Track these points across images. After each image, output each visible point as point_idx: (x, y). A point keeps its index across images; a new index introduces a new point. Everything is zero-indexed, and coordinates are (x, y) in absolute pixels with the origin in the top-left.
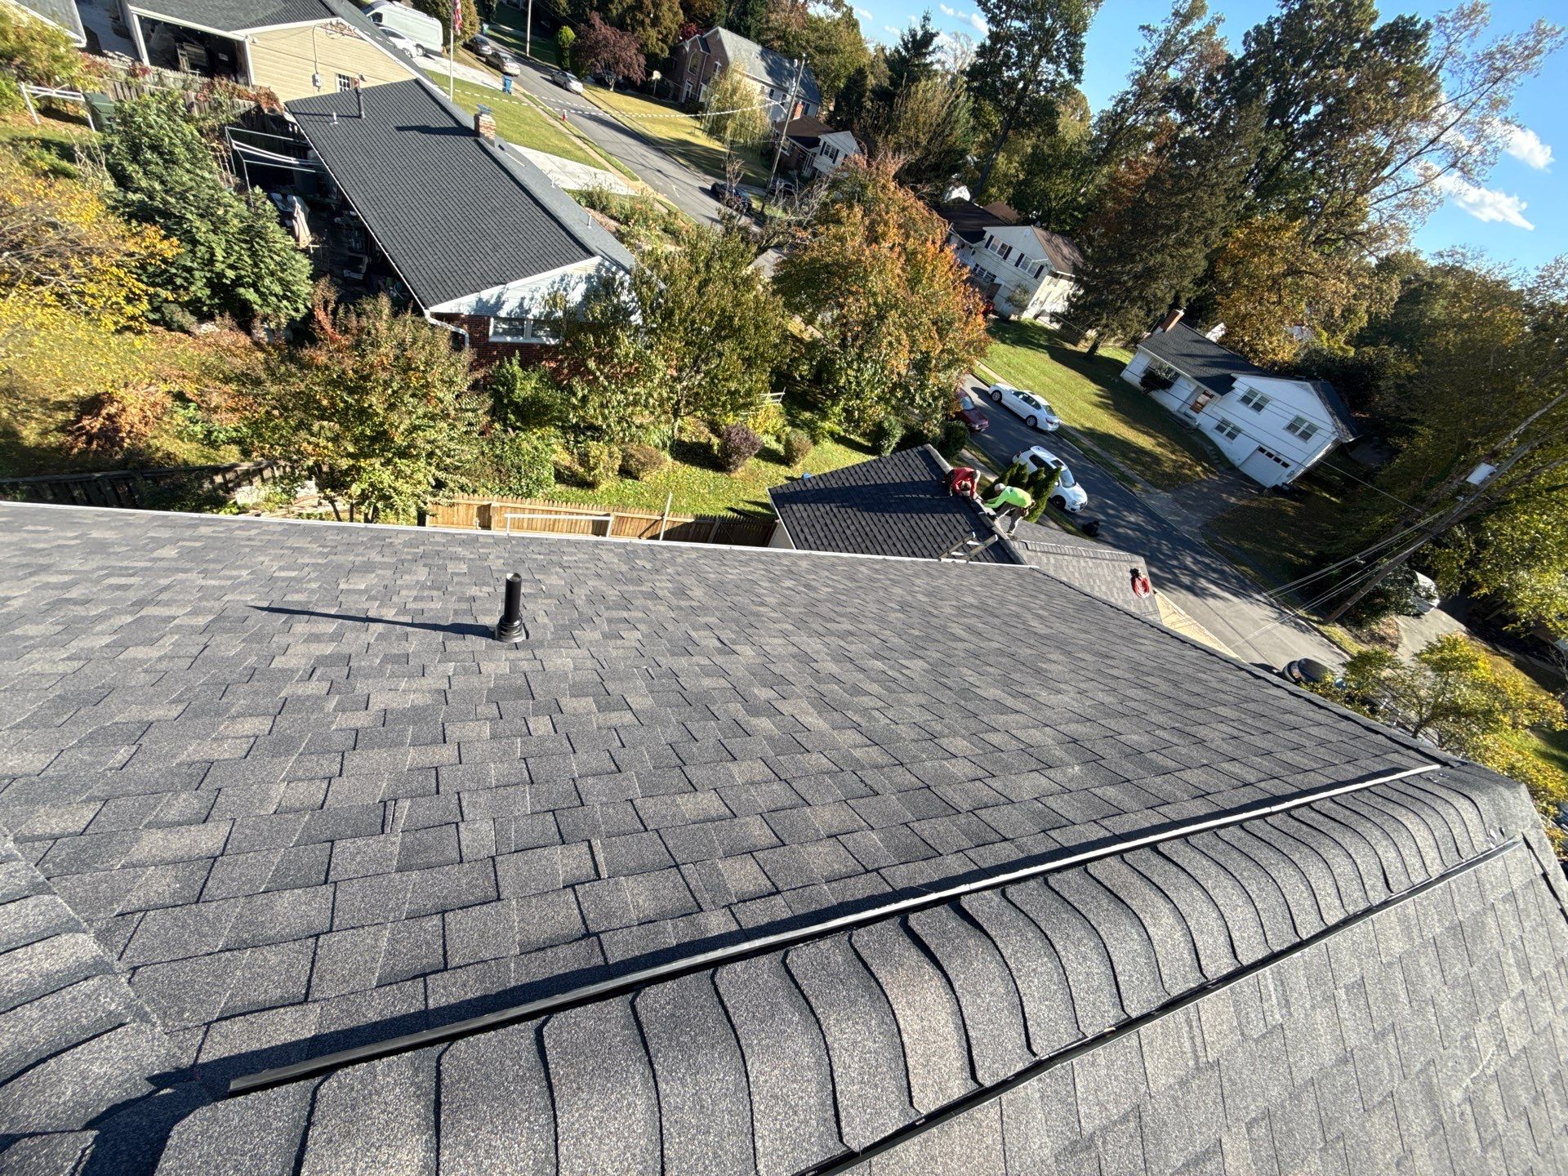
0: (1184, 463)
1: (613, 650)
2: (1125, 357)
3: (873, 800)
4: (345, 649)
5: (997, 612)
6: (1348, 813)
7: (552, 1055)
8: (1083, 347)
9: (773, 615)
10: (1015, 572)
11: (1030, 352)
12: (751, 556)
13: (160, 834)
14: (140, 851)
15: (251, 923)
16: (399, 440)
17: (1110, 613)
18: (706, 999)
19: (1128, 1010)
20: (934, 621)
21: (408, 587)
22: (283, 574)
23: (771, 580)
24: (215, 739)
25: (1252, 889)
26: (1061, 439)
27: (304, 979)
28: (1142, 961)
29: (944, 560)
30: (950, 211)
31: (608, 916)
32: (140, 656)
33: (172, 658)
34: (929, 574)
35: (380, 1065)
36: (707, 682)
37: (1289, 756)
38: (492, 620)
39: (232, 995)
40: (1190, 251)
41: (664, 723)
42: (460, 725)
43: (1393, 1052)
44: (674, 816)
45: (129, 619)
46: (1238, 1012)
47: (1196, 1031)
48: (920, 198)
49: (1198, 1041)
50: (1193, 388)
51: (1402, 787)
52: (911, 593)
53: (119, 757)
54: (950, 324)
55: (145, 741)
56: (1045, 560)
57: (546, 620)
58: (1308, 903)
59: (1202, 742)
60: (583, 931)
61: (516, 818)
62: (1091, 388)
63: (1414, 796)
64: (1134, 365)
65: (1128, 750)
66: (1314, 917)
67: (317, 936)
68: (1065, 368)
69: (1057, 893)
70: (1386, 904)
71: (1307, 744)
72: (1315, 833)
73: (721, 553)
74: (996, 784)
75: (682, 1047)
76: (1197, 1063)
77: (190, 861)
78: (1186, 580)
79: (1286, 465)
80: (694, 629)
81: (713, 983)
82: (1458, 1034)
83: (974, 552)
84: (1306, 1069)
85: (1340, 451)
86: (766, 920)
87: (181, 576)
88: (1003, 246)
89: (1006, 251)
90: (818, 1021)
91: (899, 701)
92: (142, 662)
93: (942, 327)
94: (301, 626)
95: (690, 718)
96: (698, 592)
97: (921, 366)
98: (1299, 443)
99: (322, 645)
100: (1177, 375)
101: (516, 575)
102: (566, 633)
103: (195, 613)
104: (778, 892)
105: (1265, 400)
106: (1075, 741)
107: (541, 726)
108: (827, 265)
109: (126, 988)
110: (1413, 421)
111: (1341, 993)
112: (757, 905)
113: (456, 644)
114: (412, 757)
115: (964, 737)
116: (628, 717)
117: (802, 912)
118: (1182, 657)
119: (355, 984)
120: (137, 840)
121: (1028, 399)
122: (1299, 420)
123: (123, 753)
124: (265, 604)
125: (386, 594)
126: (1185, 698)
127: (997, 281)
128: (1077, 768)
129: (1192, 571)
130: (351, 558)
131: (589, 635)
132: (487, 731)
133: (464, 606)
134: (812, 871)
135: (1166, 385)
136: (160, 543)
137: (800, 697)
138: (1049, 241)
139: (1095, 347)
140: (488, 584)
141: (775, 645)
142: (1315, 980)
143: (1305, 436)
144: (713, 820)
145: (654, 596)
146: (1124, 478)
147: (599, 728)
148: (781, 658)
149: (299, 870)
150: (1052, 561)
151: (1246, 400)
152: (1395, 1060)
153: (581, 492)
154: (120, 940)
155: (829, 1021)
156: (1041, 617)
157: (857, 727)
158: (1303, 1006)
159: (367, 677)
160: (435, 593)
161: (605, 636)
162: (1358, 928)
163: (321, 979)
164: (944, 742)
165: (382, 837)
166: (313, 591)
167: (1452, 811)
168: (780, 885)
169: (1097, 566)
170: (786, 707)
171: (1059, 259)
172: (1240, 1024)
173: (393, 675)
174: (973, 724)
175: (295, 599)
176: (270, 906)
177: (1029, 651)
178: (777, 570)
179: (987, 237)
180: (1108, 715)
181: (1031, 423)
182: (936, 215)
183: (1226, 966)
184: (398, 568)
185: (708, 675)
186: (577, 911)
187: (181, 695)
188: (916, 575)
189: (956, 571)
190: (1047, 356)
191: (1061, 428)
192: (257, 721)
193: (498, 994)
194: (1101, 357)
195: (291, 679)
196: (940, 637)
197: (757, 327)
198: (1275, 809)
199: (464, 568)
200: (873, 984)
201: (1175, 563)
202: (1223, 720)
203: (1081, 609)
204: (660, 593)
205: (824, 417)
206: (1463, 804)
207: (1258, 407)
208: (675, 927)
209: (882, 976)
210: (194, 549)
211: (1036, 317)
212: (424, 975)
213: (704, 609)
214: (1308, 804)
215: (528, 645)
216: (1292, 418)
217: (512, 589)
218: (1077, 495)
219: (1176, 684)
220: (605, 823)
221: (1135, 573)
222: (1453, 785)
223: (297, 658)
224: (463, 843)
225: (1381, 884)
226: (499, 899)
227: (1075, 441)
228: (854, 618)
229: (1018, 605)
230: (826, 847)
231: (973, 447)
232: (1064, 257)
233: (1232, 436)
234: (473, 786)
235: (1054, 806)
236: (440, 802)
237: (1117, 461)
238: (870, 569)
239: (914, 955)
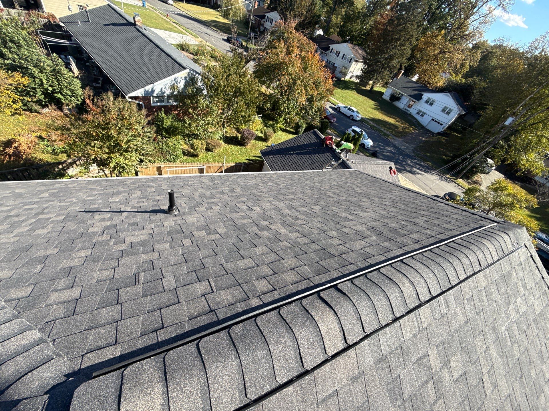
0: (406, 127)
1: (210, 213)
2: (383, 90)
3: (305, 255)
4: (114, 223)
5: (344, 186)
6: (466, 243)
7: (203, 352)
8: (368, 88)
9: (266, 195)
10: (349, 172)
11: (349, 92)
12: (256, 175)
13: (57, 294)
14: (50, 300)
15: (93, 320)
16: (124, 146)
17: (383, 183)
18: (253, 327)
19: (396, 315)
20: (322, 192)
21: (134, 199)
22: (88, 198)
23: (264, 183)
24: (72, 259)
25: (435, 271)
26: (362, 122)
27: (114, 337)
28: (400, 298)
29: (324, 170)
30: (317, 40)
31: (217, 304)
32: (40, 233)
33: (52, 232)
34: (319, 176)
35: (144, 362)
36: (244, 221)
37: (446, 226)
38: (166, 207)
39: (90, 345)
40: (405, 47)
41: (231, 237)
42: (158, 245)
43: (482, 318)
44: (237, 268)
45: (34, 220)
46: (432, 311)
47: (419, 319)
48: (305, 35)
49: (419, 322)
50: (408, 100)
51: (484, 232)
52: (314, 183)
53: (38, 269)
54: (319, 83)
55: (46, 262)
56: (359, 166)
57: (185, 205)
58: (454, 274)
59: (416, 224)
60: (209, 310)
61: (182, 275)
62: (372, 103)
63: (489, 235)
64: (387, 92)
65: (392, 229)
66: (456, 278)
67: (117, 322)
68: (362, 96)
69: (370, 280)
70: (480, 271)
71: (452, 221)
72: (456, 250)
73: (245, 175)
74: (347, 245)
75: (247, 344)
76: (419, 329)
77: (69, 301)
78: (408, 169)
79: (441, 124)
80: (238, 203)
81: (256, 322)
82: (504, 310)
83: (334, 166)
84: (455, 326)
85: (460, 117)
86: (272, 299)
87: (51, 203)
88: (337, 52)
89: (338, 54)
90: (292, 330)
91: (312, 221)
92: (41, 235)
93: (317, 85)
94: (97, 216)
95: (240, 234)
96: (238, 190)
97: (310, 100)
98: (446, 116)
99: (106, 222)
100: (402, 95)
101: (172, 190)
102: (193, 209)
103: (58, 215)
104: (275, 290)
105: (434, 101)
106: (373, 228)
107: (187, 242)
108: (273, 65)
109: (52, 347)
110: (486, 104)
111: (466, 301)
112: (269, 295)
113: (154, 217)
114: (143, 258)
115: (335, 231)
116: (218, 236)
117: (284, 295)
118: (408, 196)
119: (132, 336)
120: (49, 296)
121: (350, 109)
122: (446, 107)
123: (39, 268)
124: (83, 210)
125: (127, 202)
126: (410, 209)
127: (335, 65)
128: (374, 237)
129: (410, 165)
130: (112, 190)
131: (201, 209)
132: (168, 246)
133: (155, 203)
134: (286, 282)
135: (398, 99)
136: (42, 192)
137: (277, 223)
138: (353, 48)
139: (372, 87)
140: (163, 195)
141: (267, 206)
142: (457, 298)
143: (448, 113)
144: (251, 268)
145: (223, 193)
146: (385, 134)
147: (208, 241)
148: (270, 210)
149: (108, 300)
150: (362, 167)
151: (427, 102)
152: (483, 320)
153: (193, 159)
154: (48, 331)
155: (296, 330)
156: (359, 187)
157: (298, 231)
158: (453, 307)
159: (123, 232)
160: (144, 200)
161: (207, 209)
162: (470, 280)
163: (120, 336)
164: (328, 233)
165: (136, 286)
166: (100, 204)
167: (501, 238)
168: (276, 287)
169: (378, 167)
170: (273, 227)
171: (358, 55)
172: (433, 315)
173: (133, 230)
174: (338, 226)
175: (93, 207)
176: (99, 314)
177: (356, 199)
178: (266, 179)
179: (331, 49)
180: (384, 218)
181: (351, 118)
182: (311, 42)
183: (428, 297)
184: (130, 192)
185: (244, 219)
186: (206, 304)
187: (57, 245)
188: (315, 176)
189: (329, 174)
190: (355, 92)
191: (362, 118)
192: (86, 251)
193: (182, 334)
194: (375, 91)
195: (96, 235)
196: (324, 197)
197: (249, 91)
198: (442, 244)
199: (154, 190)
200: (310, 317)
201: (404, 163)
202: (423, 216)
203: (372, 183)
204: (225, 192)
205: (277, 122)
206: (504, 236)
207: (431, 104)
208: (241, 305)
209: (313, 314)
210: (55, 193)
211: (351, 78)
212: (156, 331)
213: (241, 196)
214: (453, 241)
215: (180, 215)
216: (443, 107)
217: (171, 196)
218: (369, 143)
219: (406, 205)
220: (213, 273)
221: (391, 168)
222: (501, 229)
223: (97, 228)
224: (164, 285)
225: (478, 265)
226: (179, 303)
227: (367, 123)
228: (294, 194)
229: (350, 183)
230: (291, 273)
231: (331, 128)
232: (360, 54)
233: (422, 116)
234: (166, 265)
235: (367, 251)
236: (155, 272)
237: (383, 129)
238: (298, 176)
239: (323, 306)
